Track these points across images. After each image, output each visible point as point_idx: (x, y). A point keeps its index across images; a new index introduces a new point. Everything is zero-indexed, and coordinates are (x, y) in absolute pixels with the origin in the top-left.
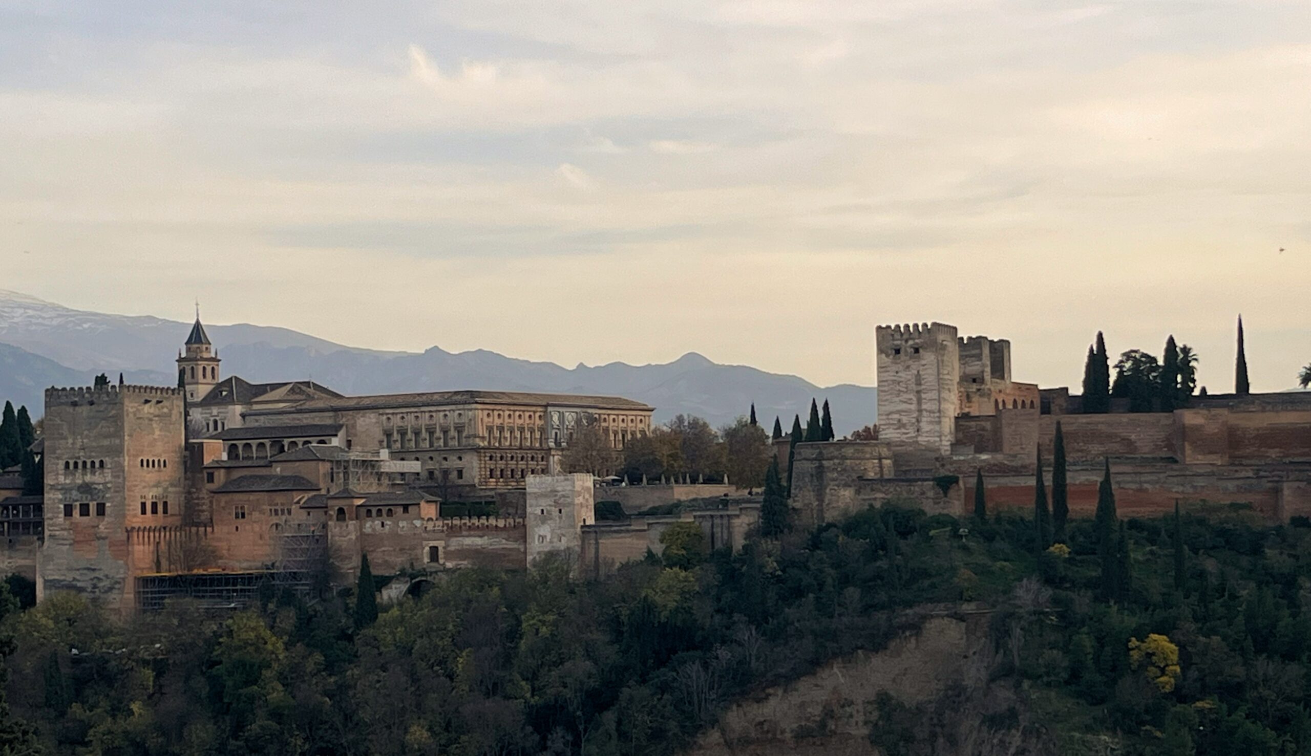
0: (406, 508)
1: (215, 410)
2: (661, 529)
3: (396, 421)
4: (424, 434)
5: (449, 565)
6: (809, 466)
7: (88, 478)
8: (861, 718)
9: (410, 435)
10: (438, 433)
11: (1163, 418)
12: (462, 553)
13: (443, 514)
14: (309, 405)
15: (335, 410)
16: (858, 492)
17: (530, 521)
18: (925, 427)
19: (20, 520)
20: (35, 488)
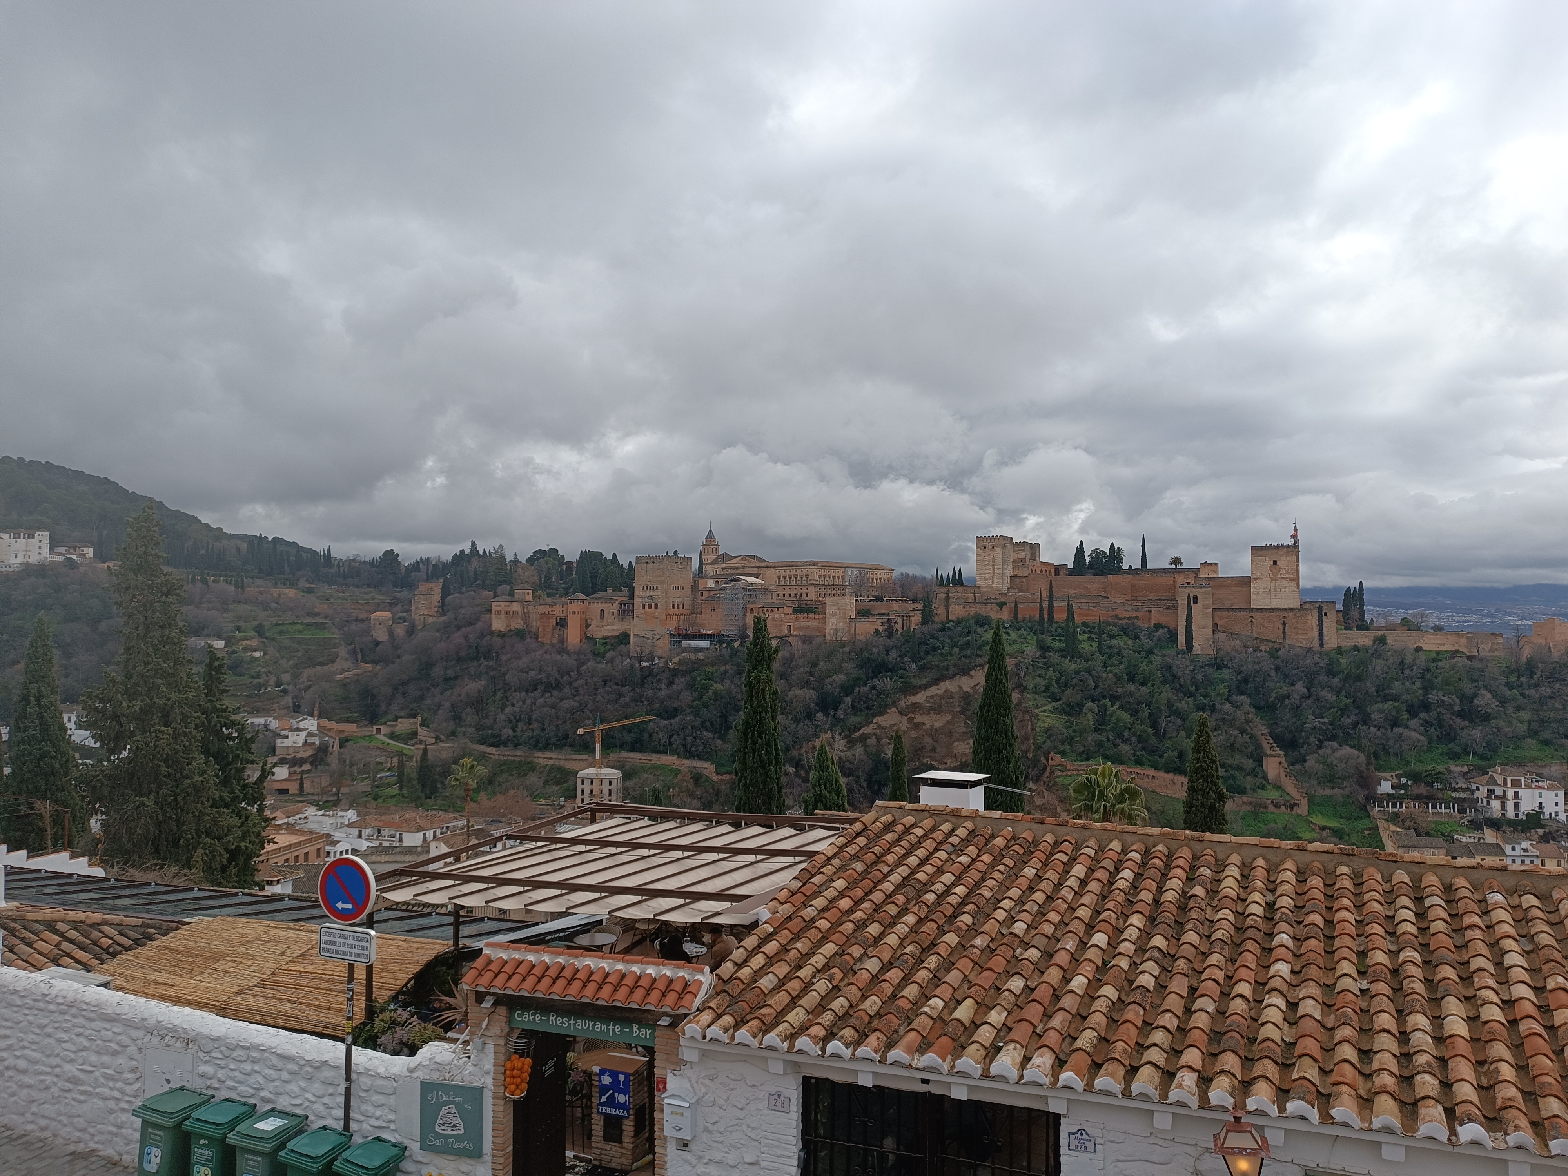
0: (778, 609)
1: (716, 566)
2: (881, 621)
3: (782, 573)
4: (793, 578)
5: (795, 633)
6: (944, 596)
7: (652, 593)
8: (957, 704)
9: (787, 579)
10: (799, 578)
11: (1102, 579)
12: (800, 628)
13: (795, 611)
14: (748, 565)
15: (758, 567)
16: (964, 607)
17: (828, 615)
18: (996, 580)
19: (627, 610)
20: (632, 596)
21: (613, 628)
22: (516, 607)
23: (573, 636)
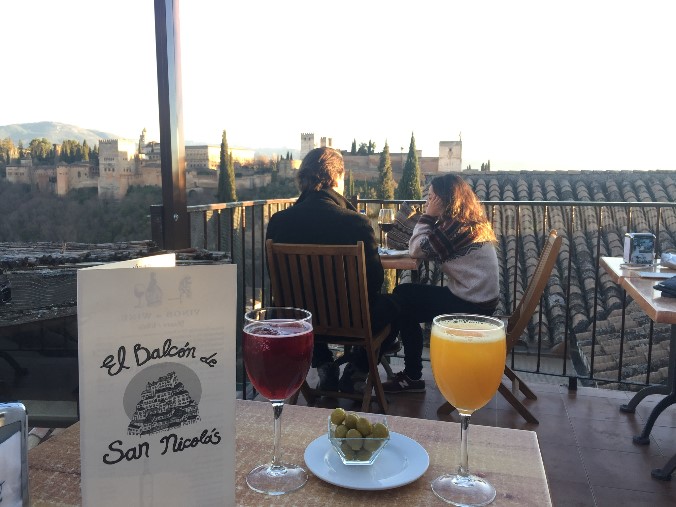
3: (190, 152)
7: (110, 162)
11: (367, 158)
12: (202, 184)
19: (95, 172)
20: (98, 164)
21: (86, 182)
22: (22, 170)
23: (61, 188)
